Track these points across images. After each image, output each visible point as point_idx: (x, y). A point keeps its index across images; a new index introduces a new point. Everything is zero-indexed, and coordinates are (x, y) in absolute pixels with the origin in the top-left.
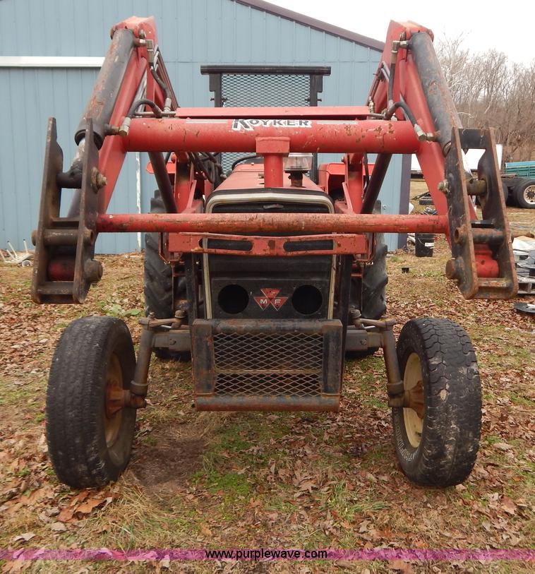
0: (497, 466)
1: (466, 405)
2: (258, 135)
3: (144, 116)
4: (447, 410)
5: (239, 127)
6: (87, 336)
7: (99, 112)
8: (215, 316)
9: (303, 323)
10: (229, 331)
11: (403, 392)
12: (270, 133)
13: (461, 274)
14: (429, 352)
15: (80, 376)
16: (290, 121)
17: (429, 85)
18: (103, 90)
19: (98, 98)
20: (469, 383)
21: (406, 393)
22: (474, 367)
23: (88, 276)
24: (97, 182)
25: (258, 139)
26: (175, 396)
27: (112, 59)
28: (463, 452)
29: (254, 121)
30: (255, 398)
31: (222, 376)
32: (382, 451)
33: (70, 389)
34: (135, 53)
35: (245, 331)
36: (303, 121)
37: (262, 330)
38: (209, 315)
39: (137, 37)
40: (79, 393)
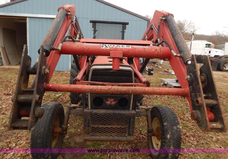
0: (182, 155)
1: (176, 140)
2: (111, 50)
3: (69, 41)
4: (170, 142)
5: (104, 47)
6: (47, 111)
7: (49, 41)
8: (91, 108)
9: (122, 111)
10: (96, 114)
11: (153, 131)
12: (116, 50)
13: (199, 119)
14: (163, 120)
15: (43, 127)
16: (123, 45)
17: (175, 35)
18: (52, 32)
19: (49, 35)
20: (177, 132)
21: (154, 131)
22: (178, 126)
23: (37, 116)
24: (44, 72)
25: (111, 52)
26: (77, 123)
27: (57, 20)
28: (174, 156)
29: (110, 45)
30: (104, 137)
31: (93, 127)
32: (144, 148)
33: (40, 132)
34: (67, 17)
35: (102, 114)
36: (128, 46)
37: (108, 114)
38: (90, 108)
39: (67, 12)
40: (43, 133)
